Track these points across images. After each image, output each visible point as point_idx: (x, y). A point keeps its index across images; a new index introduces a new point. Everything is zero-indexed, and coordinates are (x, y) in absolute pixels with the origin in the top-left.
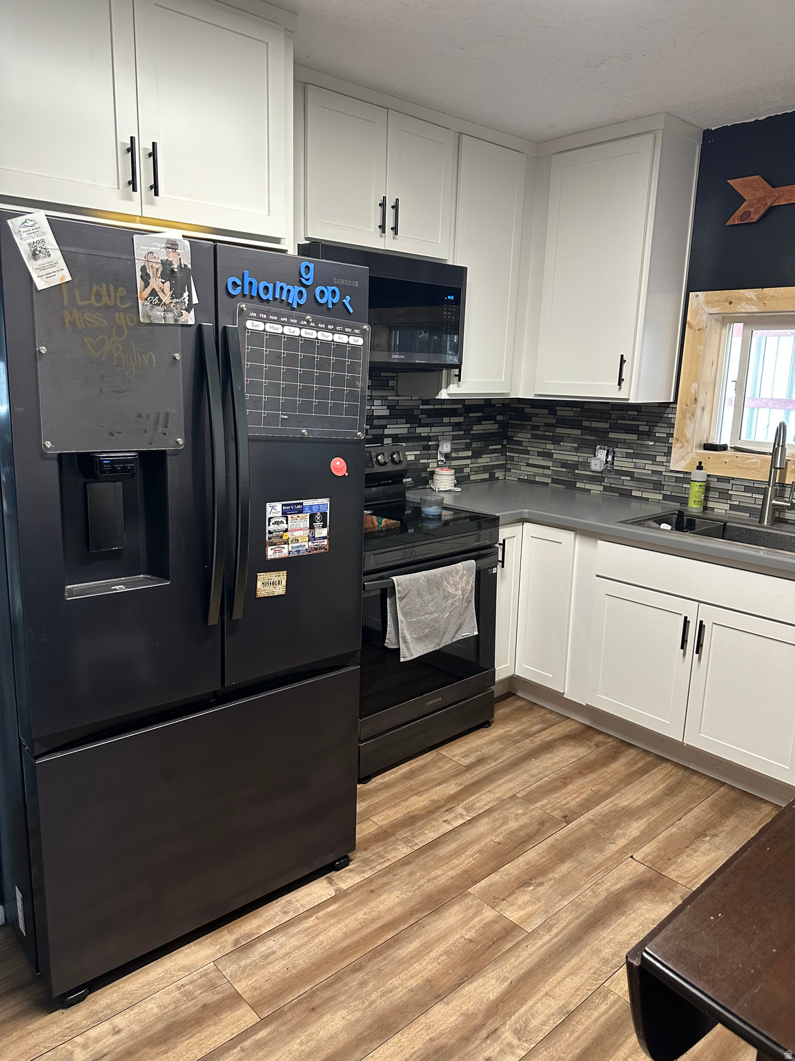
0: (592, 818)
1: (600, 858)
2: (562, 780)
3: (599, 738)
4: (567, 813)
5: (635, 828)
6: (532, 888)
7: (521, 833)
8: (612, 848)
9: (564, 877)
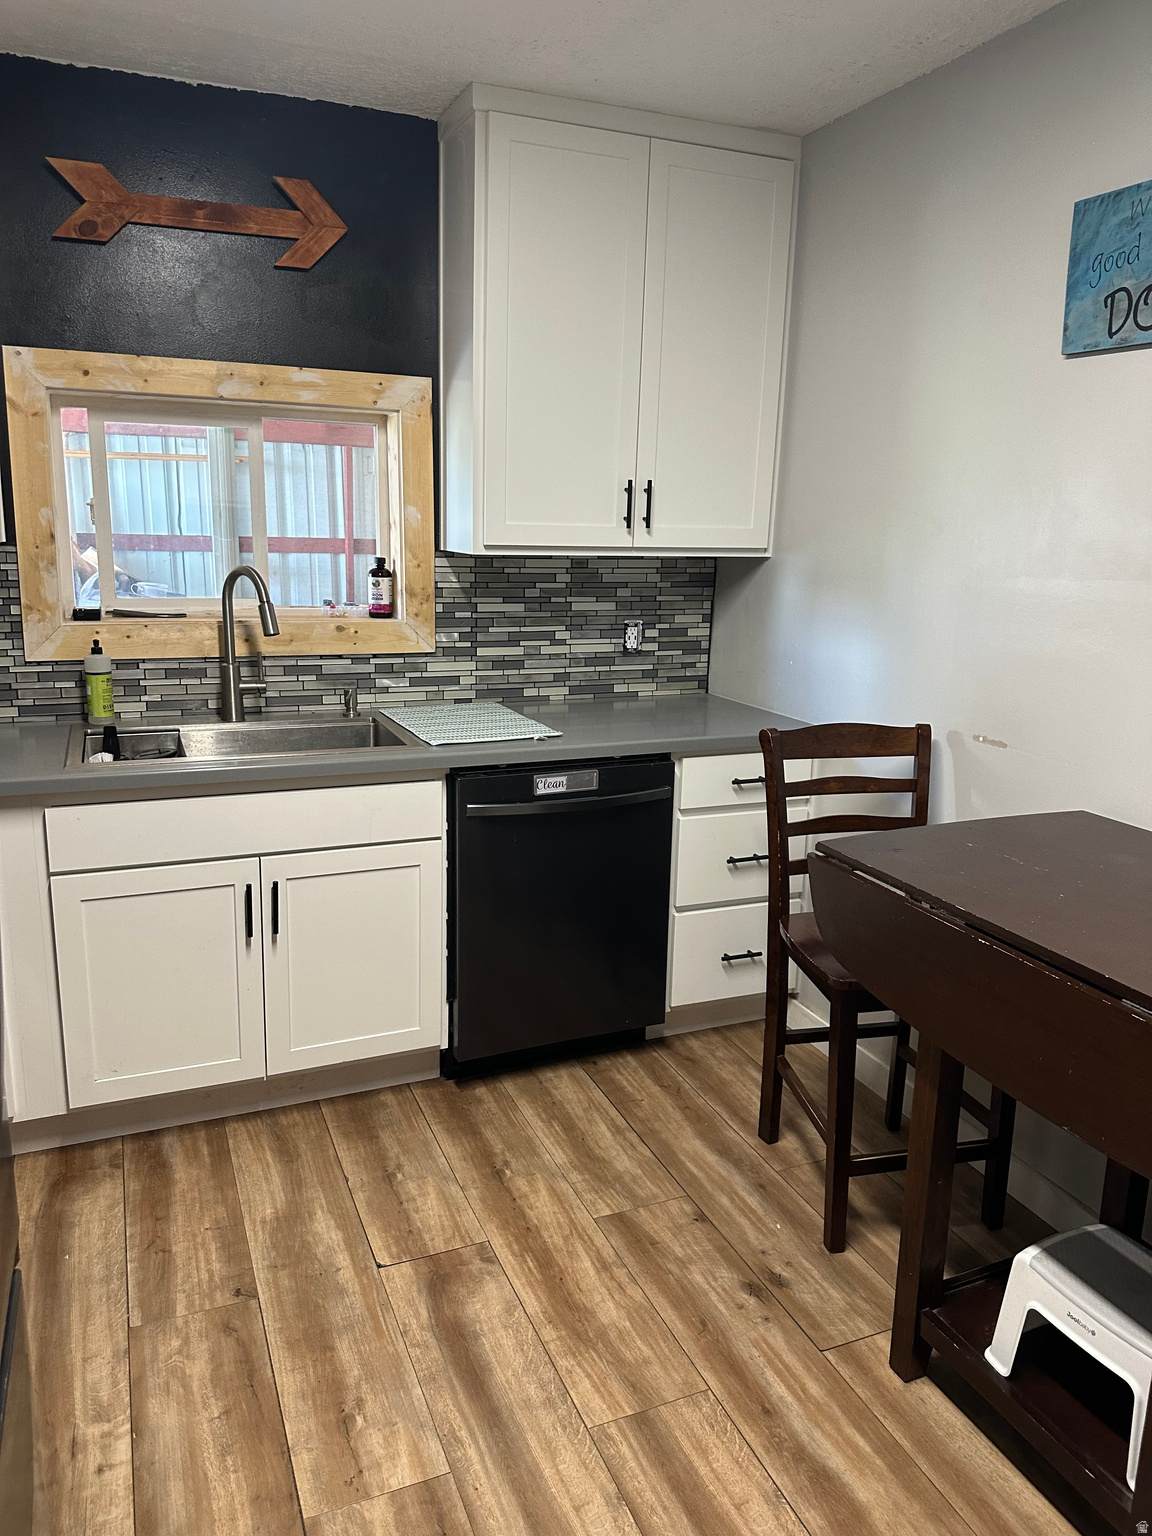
0: (266, 1263)
1: (355, 1301)
2: (152, 1250)
3: (101, 1153)
4: (233, 1285)
5: (325, 1231)
6: (359, 1420)
7: (229, 1368)
8: (346, 1275)
9: (364, 1364)
